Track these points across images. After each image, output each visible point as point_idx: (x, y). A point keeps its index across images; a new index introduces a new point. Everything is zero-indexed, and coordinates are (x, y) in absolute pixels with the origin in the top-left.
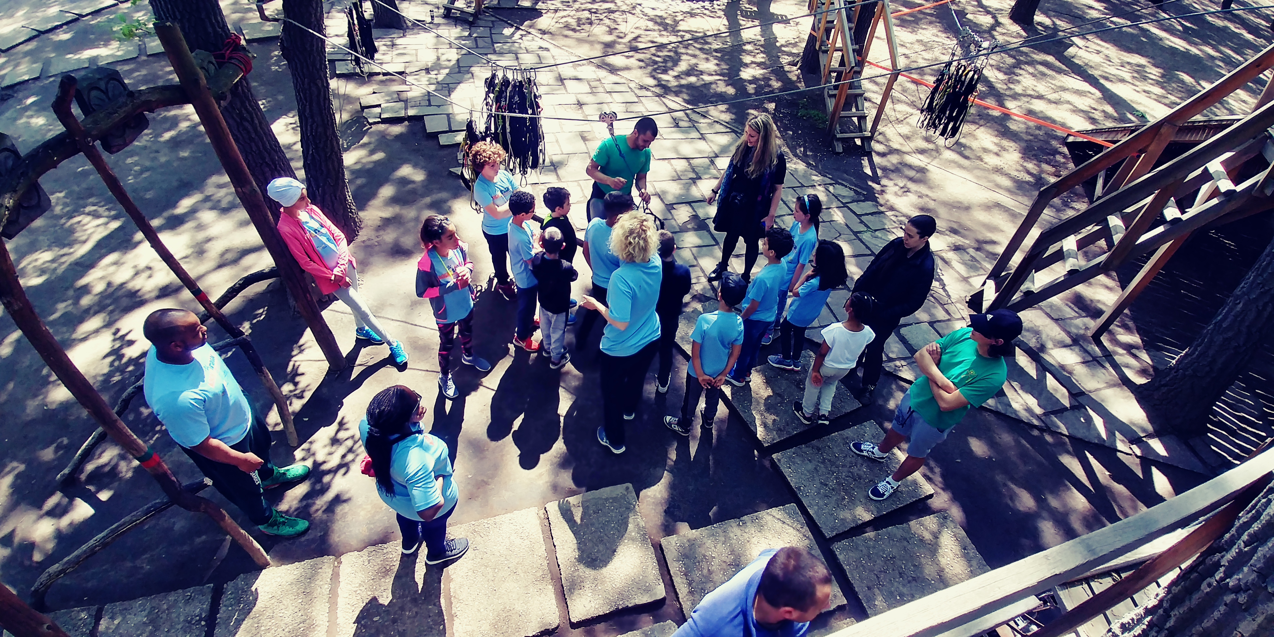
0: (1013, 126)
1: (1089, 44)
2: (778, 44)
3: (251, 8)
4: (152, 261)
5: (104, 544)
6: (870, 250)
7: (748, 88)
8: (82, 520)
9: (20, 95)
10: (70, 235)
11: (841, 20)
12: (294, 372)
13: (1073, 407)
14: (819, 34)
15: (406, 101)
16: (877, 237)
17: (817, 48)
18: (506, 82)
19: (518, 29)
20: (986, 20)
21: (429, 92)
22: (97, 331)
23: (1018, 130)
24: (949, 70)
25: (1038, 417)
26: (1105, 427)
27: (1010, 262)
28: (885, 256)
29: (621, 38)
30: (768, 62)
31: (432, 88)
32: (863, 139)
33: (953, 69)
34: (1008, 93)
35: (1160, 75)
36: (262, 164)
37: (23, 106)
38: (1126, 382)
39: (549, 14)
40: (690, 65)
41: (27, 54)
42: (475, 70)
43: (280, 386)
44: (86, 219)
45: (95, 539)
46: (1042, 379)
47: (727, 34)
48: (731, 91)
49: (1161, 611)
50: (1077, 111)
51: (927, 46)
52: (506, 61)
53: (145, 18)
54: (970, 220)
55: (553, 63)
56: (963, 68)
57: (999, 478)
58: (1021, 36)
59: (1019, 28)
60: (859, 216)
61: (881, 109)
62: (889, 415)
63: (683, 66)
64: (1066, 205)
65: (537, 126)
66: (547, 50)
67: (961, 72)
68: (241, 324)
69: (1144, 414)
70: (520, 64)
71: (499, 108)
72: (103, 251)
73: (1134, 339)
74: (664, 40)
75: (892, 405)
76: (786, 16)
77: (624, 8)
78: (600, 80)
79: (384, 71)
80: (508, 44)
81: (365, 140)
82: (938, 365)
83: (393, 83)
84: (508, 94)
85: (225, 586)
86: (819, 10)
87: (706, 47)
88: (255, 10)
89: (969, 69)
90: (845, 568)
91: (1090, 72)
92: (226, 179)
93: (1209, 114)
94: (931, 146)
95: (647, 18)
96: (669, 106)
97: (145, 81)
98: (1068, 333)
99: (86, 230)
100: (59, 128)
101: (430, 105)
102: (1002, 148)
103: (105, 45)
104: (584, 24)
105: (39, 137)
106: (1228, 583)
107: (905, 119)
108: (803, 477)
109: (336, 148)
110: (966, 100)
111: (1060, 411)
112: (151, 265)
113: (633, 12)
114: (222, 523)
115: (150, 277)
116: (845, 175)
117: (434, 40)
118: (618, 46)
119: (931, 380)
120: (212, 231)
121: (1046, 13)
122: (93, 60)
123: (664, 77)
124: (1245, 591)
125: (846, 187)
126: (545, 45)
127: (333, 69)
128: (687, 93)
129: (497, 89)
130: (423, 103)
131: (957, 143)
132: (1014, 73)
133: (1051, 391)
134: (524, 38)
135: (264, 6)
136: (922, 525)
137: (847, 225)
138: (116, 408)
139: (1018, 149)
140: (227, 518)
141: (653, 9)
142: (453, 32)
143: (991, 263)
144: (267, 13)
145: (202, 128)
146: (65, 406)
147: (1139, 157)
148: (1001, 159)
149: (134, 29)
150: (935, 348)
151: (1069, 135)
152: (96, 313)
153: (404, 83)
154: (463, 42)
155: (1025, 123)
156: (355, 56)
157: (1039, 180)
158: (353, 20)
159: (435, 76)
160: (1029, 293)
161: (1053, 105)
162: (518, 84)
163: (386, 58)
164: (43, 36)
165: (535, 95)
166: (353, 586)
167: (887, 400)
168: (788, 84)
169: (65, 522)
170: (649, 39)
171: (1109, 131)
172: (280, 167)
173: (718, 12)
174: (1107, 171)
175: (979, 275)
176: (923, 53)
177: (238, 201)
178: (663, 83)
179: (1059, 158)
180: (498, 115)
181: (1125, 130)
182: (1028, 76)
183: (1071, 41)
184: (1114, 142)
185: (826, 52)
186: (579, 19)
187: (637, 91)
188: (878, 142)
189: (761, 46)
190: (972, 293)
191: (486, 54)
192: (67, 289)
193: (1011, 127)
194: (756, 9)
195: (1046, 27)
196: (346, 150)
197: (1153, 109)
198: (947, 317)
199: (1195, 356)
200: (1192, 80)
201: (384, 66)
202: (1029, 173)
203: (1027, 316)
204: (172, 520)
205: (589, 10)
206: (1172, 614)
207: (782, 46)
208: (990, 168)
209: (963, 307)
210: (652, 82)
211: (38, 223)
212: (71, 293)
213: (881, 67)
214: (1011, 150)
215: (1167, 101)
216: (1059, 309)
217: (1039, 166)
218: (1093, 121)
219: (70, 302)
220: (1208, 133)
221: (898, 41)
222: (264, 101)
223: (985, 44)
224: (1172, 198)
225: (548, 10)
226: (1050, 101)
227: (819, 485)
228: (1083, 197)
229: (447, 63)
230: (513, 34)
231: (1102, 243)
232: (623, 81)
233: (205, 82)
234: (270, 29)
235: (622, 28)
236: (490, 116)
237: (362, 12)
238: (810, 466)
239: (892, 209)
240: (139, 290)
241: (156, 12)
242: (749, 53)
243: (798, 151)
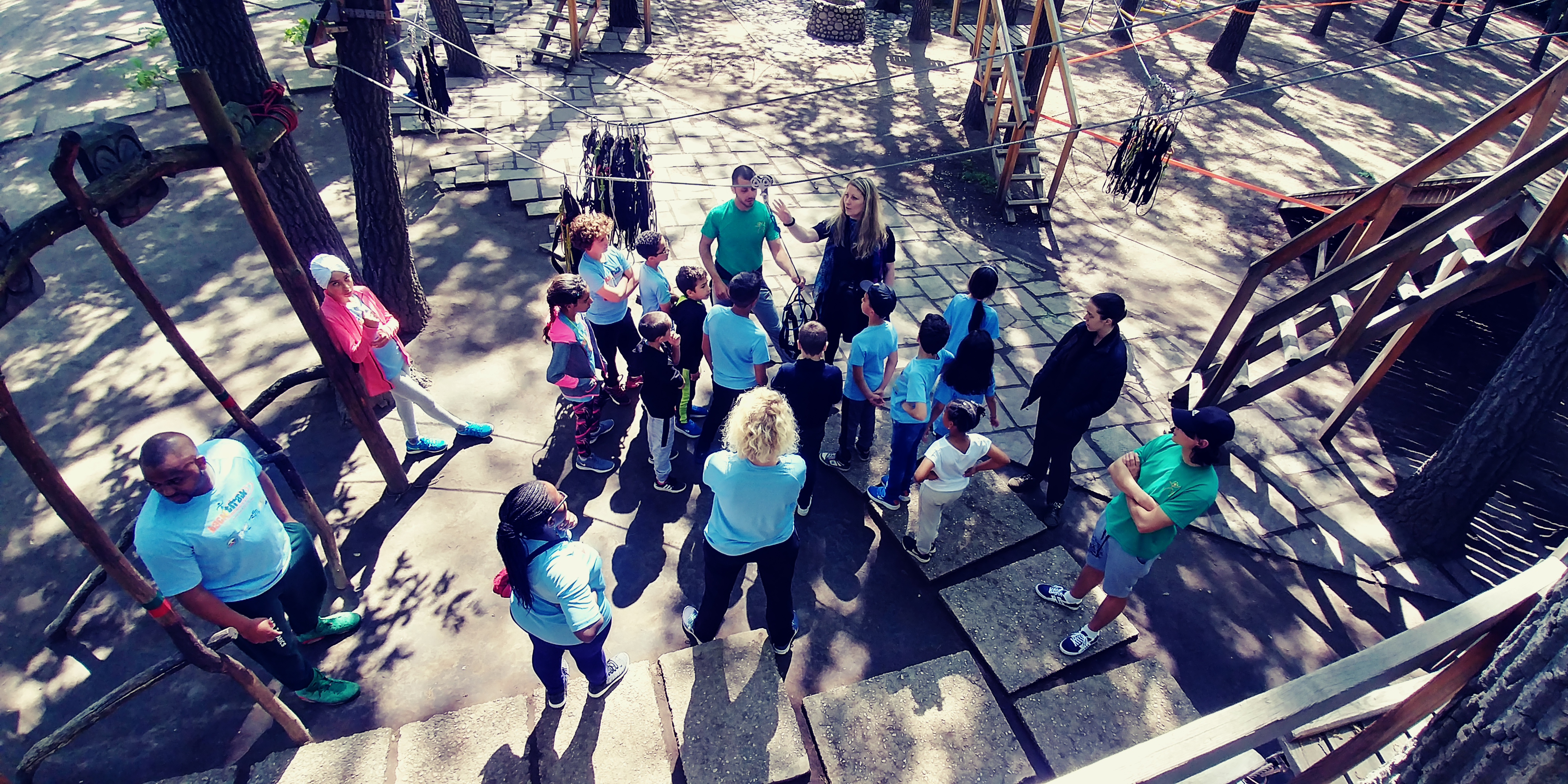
0: (1216, 191)
1: (1302, 93)
2: (935, 95)
3: (296, 53)
4: (166, 359)
5: (103, 714)
6: (1052, 338)
7: (901, 147)
8: (74, 684)
9: (8, 156)
10: (65, 329)
11: (1009, 67)
12: (343, 496)
13: (1301, 526)
14: (984, 84)
15: (486, 163)
16: (1060, 323)
17: (982, 100)
18: (609, 140)
19: (623, 77)
20: (1179, 68)
21: (514, 153)
22: (95, 448)
23: (1222, 195)
24: (1137, 125)
25: (1260, 539)
26: (1341, 550)
27: (1219, 352)
28: (1069, 344)
29: (748, 88)
30: (923, 117)
31: (517, 148)
32: (1040, 206)
33: (1142, 124)
34: (1208, 152)
35: (1389, 128)
36: (307, 240)
37: (11, 170)
38: (1364, 494)
39: (660, 60)
40: (830, 120)
41: (16, 106)
42: (570, 126)
43: (325, 514)
44: (84, 309)
45: (91, 707)
46: (1262, 494)
47: (875, 83)
48: (880, 150)
49: (1410, 768)
50: (1290, 172)
51: (1112, 99)
52: (607, 116)
53: (165, 63)
54: (1170, 302)
55: (665, 117)
56: (1154, 123)
57: (1216, 615)
58: (1221, 86)
59: (1219, 76)
60: (1036, 298)
61: (1059, 171)
62: (1080, 541)
63: (822, 121)
64: (1282, 282)
65: (647, 192)
66: (657, 101)
67: (1151, 127)
68: (277, 437)
69: (1388, 533)
70: (625, 119)
71: (600, 171)
72: (107, 347)
73: (1370, 442)
74: (799, 91)
75: (1082, 527)
76: (944, 63)
77: (751, 52)
78: (722, 138)
79: (460, 128)
80: (611, 96)
81: (435, 211)
82: (1136, 479)
83: (470, 142)
84: (611, 155)
85: (252, 767)
86: (982, 56)
87: (850, 98)
88: (301, 55)
89: (1161, 124)
90: (1032, 730)
91: (1305, 127)
92: (262, 258)
93: (1451, 172)
94: (1120, 215)
95: (778, 64)
96: (806, 168)
97: (162, 140)
98: (1292, 436)
99: (84, 322)
100: (56, 196)
101: (516, 168)
102: (1204, 216)
103: (114, 96)
104: (702, 72)
105: (30, 208)
106: (1489, 729)
107: (1088, 182)
108: (977, 617)
109: (400, 220)
110: (1159, 160)
111: (1286, 531)
112: (164, 365)
113: (762, 57)
114: (250, 687)
115: (162, 380)
116: (1019, 249)
117: (520, 91)
118: (743, 98)
119: (1128, 497)
120: (241, 323)
121: (1250, 58)
122: (98, 114)
123: (800, 134)
124: (1510, 739)
125: (1021, 263)
126: (654, 95)
127: (398, 125)
128: (828, 154)
129: (598, 148)
130: (507, 166)
131: (1150, 211)
132: (1215, 130)
133: (1275, 507)
134: (630, 88)
135: (314, 50)
136: (1126, 674)
137: (1023, 309)
138: (118, 542)
139: (1223, 218)
140: (255, 681)
141: (786, 54)
142: (543, 81)
143: (1195, 353)
144: (316, 58)
145: (234, 197)
146: (56, 541)
147: (1366, 225)
148: (1204, 229)
149: (152, 78)
150: (1132, 458)
151: (1282, 201)
152: (95, 424)
153: (484, 141)
154: (556, 93)
155: (1230, 188)
156: (425, 109)
157: (1249, 254)
158: (422, 67)
159: (522, 134)
160: (1242, 388)
161: (1263, 166)
162: (623, 142)
163: (462, 113)
164: (38, 85)
165: (644, 155)
166: (415, 765)
167: (1076, 522)
168: (949, 144)
169: (53, 687)
170: (781, 89)
171: (1330, 195)
172: (330, 242)
173: (863, 57)
174: (1329, 243)
175: (1182, 367)
176: (1107, 105)
177: (277, 284)
178: (798, 141)
179: (1272, 228)
180: (599, 180)
181: (1348, 193)
182: (1231, 132)
183: (1282, 90)
184: (1335, 208)
185: (992, 104)
186: (696, 66)
187: (767, 151)
188: (1058, 210)
189: (916, 97)
190: (1175, 389)
191: (584, 108)
192: (61, 394)
193: (1214, 192)
194: (908, 54)
195: (1251, 75)
196: (412, 222)
197: (1381, 169)
198: (1147, 419)
199: (1445, 461)
200: (1429, 133)
201: (460, 121)
202: (1236, 245)
203: (1241, 417)
204: (187, 684)
205: (709, 55)
206: (1424, 770)
207: (940, 97)
208: (1191, 240)
209: (1165, 406)
210: (785, 140)
211: (26, 313)
212: (64, 400)
213: (1058, 122)
214: (1215, 218)
215: (1399, 159)
216: (1279, 408)
217: (1248, 238)
218: (1310, 183)
219: (62, 412)
220: (1450, 194)
221: (1076, 92)
222: (311, 164)
223: (1179, 95)
224: (1408, 273)
225: (659, 55)
226: (1258, 161)
227: (997, 626)
228: (1302, 274)
229: (537, 118)
230: (617, 84)
231: (1327, 327)
232: (750, 138)
233: (239, 140)
234: (321, 78)
235: (749, 76)
236: (589, 181)
237: (433, 58)
238: (986, 603)
239: (1076, 289)
240: (147, 397)
241: (181, 56)
242: (901, 105)
243: (962, 221)
